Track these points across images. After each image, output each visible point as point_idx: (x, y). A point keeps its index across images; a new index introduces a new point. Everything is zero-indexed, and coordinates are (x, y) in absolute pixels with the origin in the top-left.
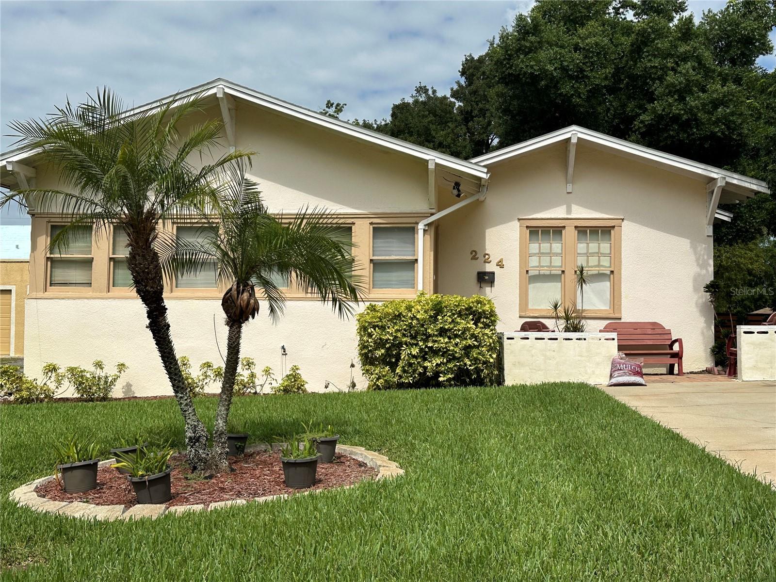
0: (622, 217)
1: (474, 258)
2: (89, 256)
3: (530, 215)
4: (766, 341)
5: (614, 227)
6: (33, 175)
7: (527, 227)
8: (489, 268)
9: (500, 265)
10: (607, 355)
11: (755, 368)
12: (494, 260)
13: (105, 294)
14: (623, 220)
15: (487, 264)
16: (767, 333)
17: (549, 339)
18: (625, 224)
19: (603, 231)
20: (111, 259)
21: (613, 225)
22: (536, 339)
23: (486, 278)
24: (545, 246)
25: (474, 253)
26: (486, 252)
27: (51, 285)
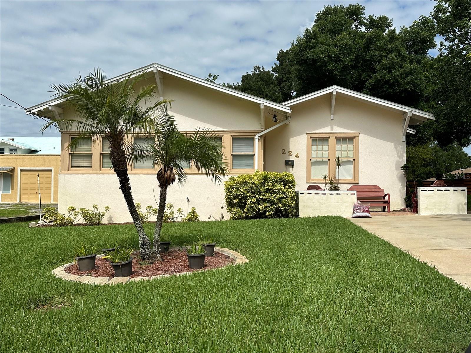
0: (359, 132)
1: (284, 153)
2: (91, 153)
3: (312, 131)
4: (433, 195)
5: (355, 137)
6: (63, 112)
7: (311, 137)
8: (291, 158)
9: (297, 156)
10: (351, 202)
11: (427, 208)
12: (294, 154)
13: (98, 172)
14: (359, 133)
15: (290, 156)
16: (433, 190)
17: (322, 194)
18: (360, 135)
19: (349, 139)
20: (101, 154)
21: (355, 136)
22: (315, 194)
23: (290, 163)
24: (320, 147)
25: (284, 151)
26: (290, 150)
27: (71, 167)
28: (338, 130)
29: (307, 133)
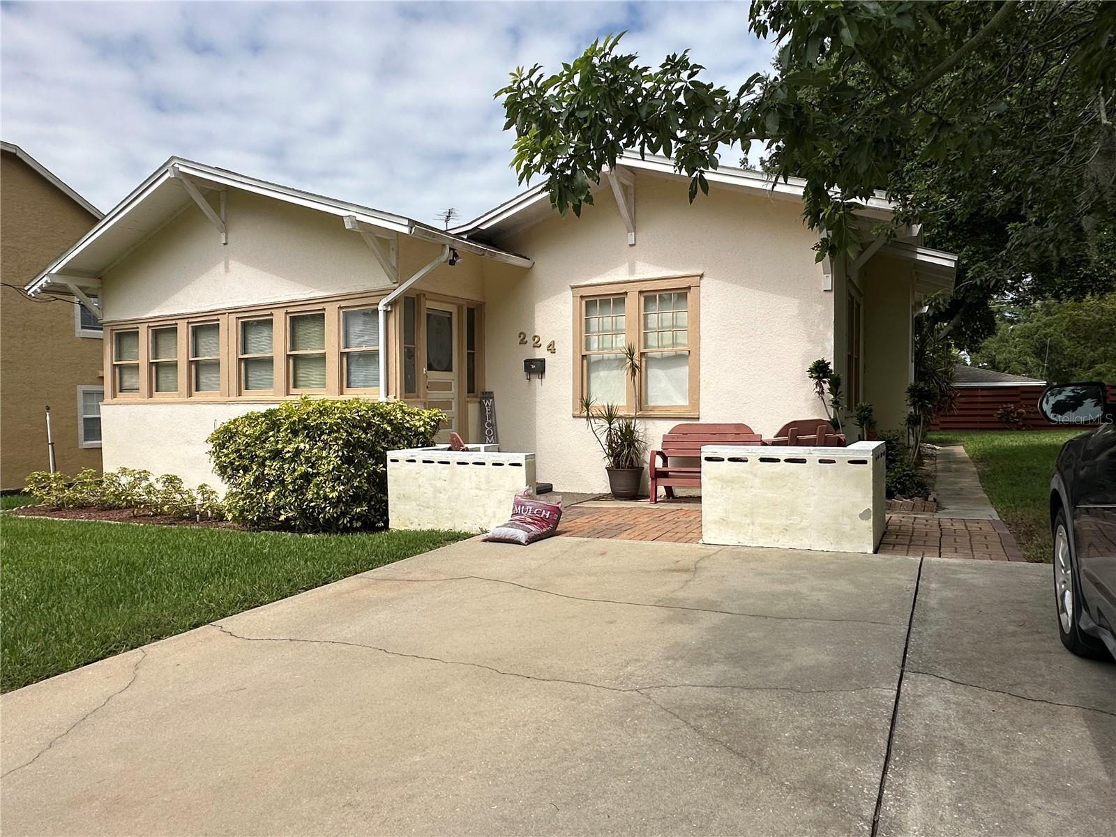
0: (700, 272)
1: (523, 342)
4: (744, 475)
5: (689, 288)
8: (540, 353)
9: (551, 348)
11: (723, 521)
12: (545, 343)
13: (146, 400)
14: (701, 276)
15: (536, 349)
18: (704, 281)
19: (679, 294)
21: (687, 285)
23: (533, 367)
25: (522, 336)
26: (536, 334)
28: (649, 270)
29: (573, 288)
